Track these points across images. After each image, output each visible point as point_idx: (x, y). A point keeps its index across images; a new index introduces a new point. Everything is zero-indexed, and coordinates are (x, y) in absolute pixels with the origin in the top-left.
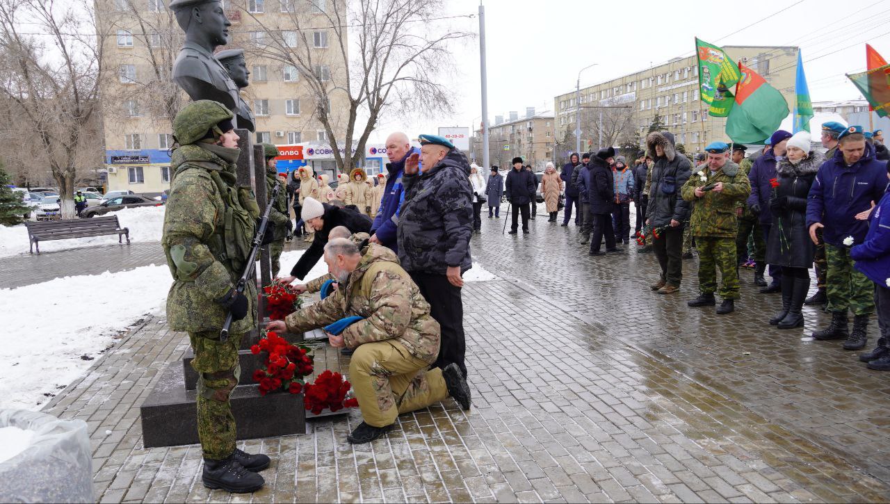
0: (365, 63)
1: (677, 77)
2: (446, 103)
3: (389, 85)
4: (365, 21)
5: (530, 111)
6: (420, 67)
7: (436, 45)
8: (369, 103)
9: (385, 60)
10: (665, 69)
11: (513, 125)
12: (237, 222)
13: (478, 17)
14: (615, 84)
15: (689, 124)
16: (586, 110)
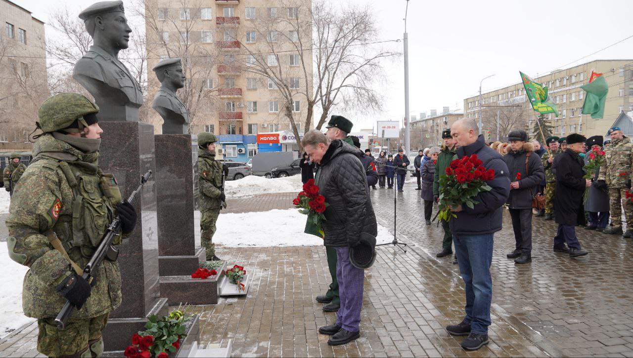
0: (320, 75)
1: (558, 84)
2: (377, 103)
3: (336, 91)
4: (320, 46)
5: (446, 109)
6: (359, 77)
7: (371, 62)
8: (322, 103)
9: (335, 73)
10: (548, 79)
11: (433, 119)
12: (87, 210)
13: (403, 41)
14: (509, 90)
15: (568, 119)
16: (487, 109)
